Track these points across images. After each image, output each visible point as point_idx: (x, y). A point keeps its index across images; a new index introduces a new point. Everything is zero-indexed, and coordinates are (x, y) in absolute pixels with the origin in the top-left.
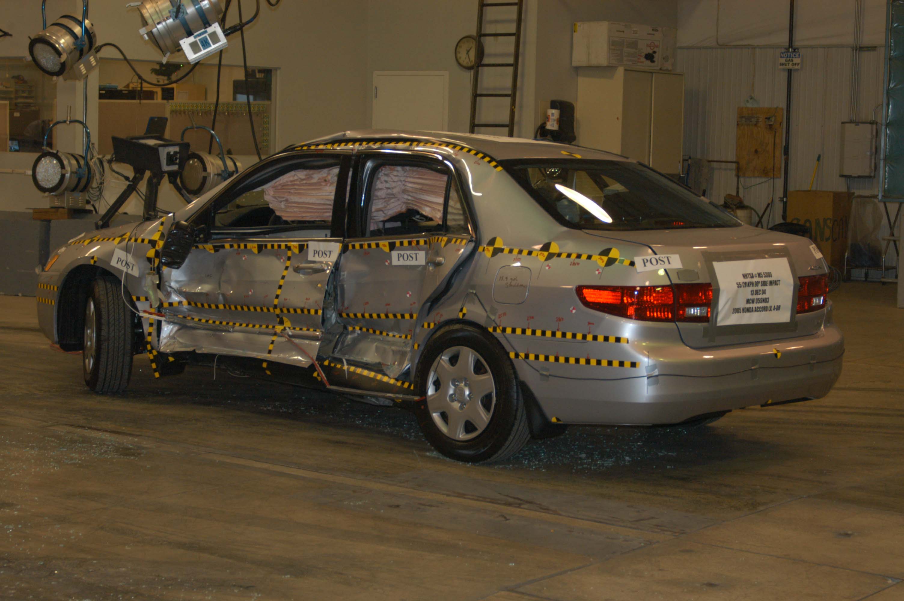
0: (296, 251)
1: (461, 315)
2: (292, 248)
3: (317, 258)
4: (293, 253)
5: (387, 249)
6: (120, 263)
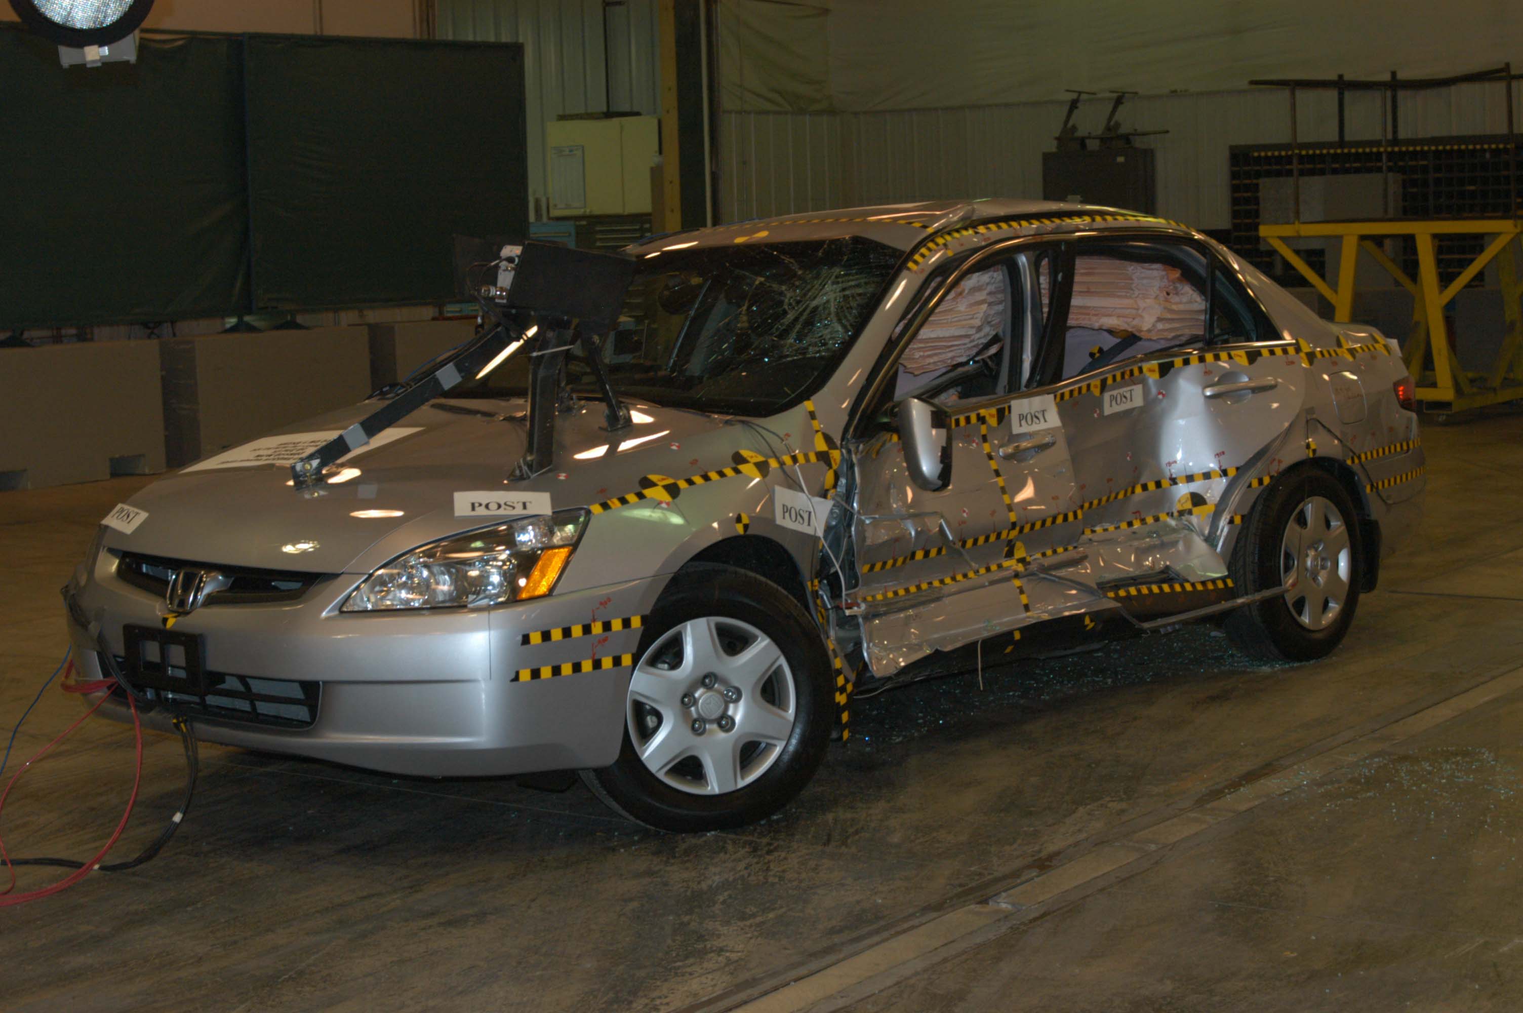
0: (993, 422)
1: (1310, 453)
2: (987, 418)
3: (1025, 429)
4: (990, 428)
5: (1097, 392)
6: (787, 516)
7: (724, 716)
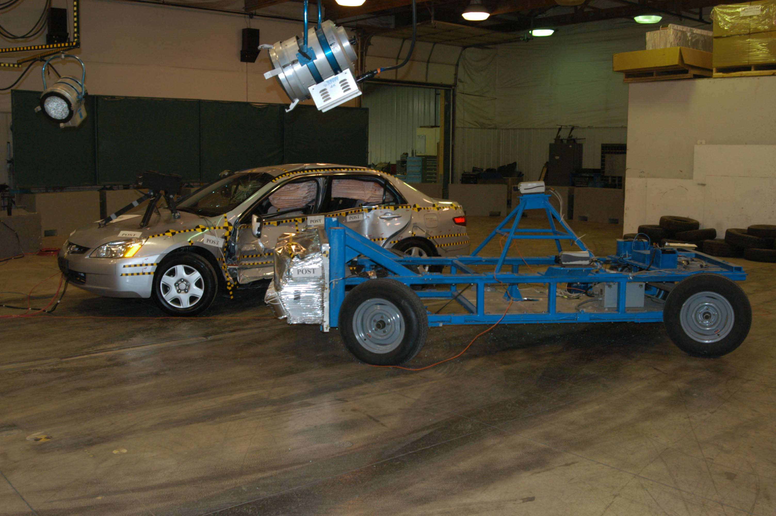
0: (301, 222)
1: (413, 236)
2: (298, 221)
3: (313, 224)
5: (344, 215)
6: (209, 242)
7: (181, 290)
